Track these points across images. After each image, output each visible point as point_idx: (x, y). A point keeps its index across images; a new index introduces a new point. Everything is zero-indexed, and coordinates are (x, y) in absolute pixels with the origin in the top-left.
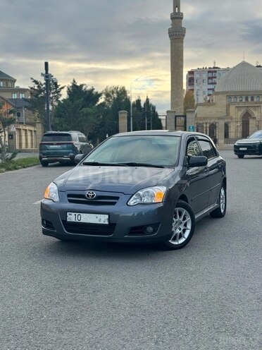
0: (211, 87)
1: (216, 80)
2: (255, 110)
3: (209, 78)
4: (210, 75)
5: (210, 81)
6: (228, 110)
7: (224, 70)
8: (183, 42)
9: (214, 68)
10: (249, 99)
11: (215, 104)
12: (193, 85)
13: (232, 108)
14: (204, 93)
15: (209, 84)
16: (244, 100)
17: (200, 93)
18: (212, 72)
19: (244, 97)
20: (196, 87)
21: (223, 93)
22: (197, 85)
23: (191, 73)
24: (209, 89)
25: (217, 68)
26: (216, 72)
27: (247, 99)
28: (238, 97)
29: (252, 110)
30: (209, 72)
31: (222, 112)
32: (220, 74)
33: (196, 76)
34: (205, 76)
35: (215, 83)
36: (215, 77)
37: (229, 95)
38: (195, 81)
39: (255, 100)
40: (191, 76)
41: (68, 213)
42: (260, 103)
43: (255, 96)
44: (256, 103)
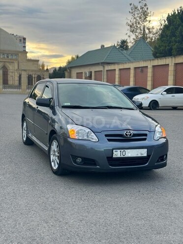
2: (10, 65)
29: (8, 64)
41: (114, 151)
42: (13, 60)
43: (10, 55)
44: (11, 60)
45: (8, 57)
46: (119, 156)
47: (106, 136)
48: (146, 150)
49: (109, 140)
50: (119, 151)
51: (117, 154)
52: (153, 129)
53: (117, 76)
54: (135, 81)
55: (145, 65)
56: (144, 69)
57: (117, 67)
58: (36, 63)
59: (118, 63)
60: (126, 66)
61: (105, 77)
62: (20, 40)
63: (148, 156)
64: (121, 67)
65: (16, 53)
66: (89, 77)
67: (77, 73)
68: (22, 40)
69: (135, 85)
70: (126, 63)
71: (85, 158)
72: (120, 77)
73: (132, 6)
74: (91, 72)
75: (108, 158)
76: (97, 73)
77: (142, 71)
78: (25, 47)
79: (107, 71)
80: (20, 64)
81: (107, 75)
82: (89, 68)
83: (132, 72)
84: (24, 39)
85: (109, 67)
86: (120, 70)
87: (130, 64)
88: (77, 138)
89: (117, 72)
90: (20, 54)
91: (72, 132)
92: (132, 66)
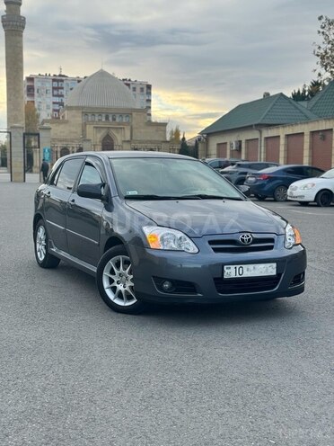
0: (57, 100)
1: (64, 92)
2: (118, 133)
3: (54, 88)
4: (55, 84)
5: (55, 92)
6: (84, 131)
7: (73, 79)
8: (22, 36)
9: (60, 76)
10: (110, 118)
11: (67, 122)
12: (33, 95)
13: (90, 129)
14: (48, 107)
15: (54, 96)
16: (104, 120)
17: (43, 106)
18: (58, 81)
19: (104, 115)
20: (37, 99)
21: (77, 108)
22: (39, 96)
23: (30, 79)
24: (54, 103)
25: (64, 76)
26: (62, 81)
27: (107, 118)
28: (90, 115)
29: (114, 132)
30: (54, 80)
31: (76, 133)
32: (68, 84)
33: (37, 84)
34: (49, 86)
35: (62, 96)
36: (62, 88)
37: (86, 112)
38: (36, 91)
39: (118, 120)
40: (30, 84)
41: (225, 267)
42: (123, 124)
43: (118, 115)
44: (119, 124)
45: (114, 119)
46: (233, 275)
47: (211, 243)
48: (275, 265)
49: (216, 250)
50: (233, 267)
51: (230, 272)
52: (282, 231)
53: (282, 148)
54: (313, 156)
55: (328, 128)
56: (328, 134)
57: (282, 132)
58: (162, 128)
59: (283, 125)
60: (297, 129)
61: (262, 150)
62: (142, 89)
63: (279, 275)
64: (289, 131)
65: (128, 113)
66: (236, 150)
67: (218, 144)
68: (145, 89)
69: (312, 163)
70: (296, 124)
71: (176, 281)
72: (288, 150)
73: (323, 20)
74: (240, 142)
75: (215, 279)
76: (250, 142)
77: (324, 138)
78: (149, 101)
79: (267, 138)
80: (135, 131)
81: (266, 146)
82: (237, 134)
83: (307, 139)
84: (149, 87)
85: (269, 131)
86: (287, 136)
87: (303, 126)
88: (161, 248)
89: (282, 141)
90: (134, 114)
91: (153, 239)
92: (306, 129)
